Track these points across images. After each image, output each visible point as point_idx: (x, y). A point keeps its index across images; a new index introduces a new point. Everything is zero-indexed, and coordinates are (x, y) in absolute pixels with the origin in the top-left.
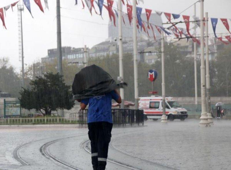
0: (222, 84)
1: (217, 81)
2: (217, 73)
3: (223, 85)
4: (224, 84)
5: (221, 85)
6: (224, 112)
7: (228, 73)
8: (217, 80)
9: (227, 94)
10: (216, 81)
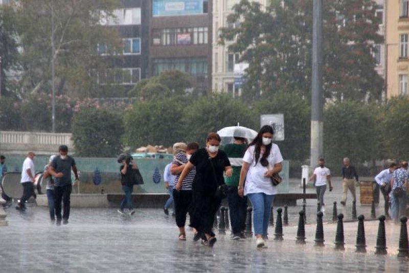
0: (36, 88)
1: (21, 78)
2: (20, 49)
3: (38, 91)
4: (41, 88)
5: (34, 91)
6: (41, 183)
7: (57, 52)
8: (20, 73)
9: (54, 125)
10: (15, 79)
